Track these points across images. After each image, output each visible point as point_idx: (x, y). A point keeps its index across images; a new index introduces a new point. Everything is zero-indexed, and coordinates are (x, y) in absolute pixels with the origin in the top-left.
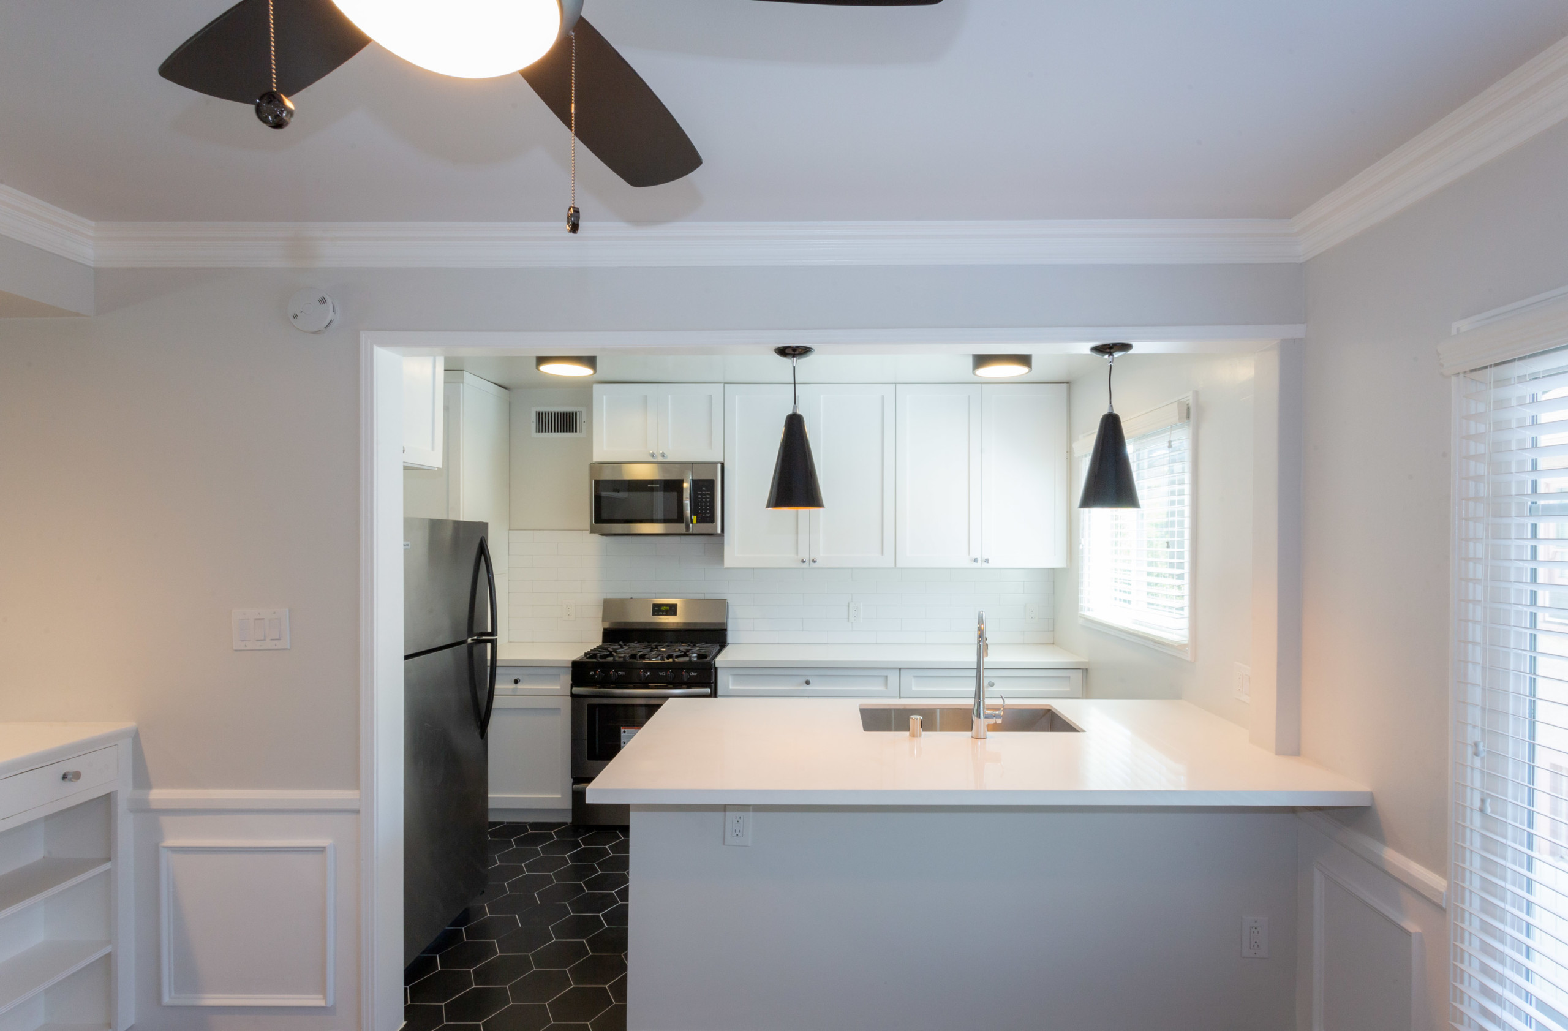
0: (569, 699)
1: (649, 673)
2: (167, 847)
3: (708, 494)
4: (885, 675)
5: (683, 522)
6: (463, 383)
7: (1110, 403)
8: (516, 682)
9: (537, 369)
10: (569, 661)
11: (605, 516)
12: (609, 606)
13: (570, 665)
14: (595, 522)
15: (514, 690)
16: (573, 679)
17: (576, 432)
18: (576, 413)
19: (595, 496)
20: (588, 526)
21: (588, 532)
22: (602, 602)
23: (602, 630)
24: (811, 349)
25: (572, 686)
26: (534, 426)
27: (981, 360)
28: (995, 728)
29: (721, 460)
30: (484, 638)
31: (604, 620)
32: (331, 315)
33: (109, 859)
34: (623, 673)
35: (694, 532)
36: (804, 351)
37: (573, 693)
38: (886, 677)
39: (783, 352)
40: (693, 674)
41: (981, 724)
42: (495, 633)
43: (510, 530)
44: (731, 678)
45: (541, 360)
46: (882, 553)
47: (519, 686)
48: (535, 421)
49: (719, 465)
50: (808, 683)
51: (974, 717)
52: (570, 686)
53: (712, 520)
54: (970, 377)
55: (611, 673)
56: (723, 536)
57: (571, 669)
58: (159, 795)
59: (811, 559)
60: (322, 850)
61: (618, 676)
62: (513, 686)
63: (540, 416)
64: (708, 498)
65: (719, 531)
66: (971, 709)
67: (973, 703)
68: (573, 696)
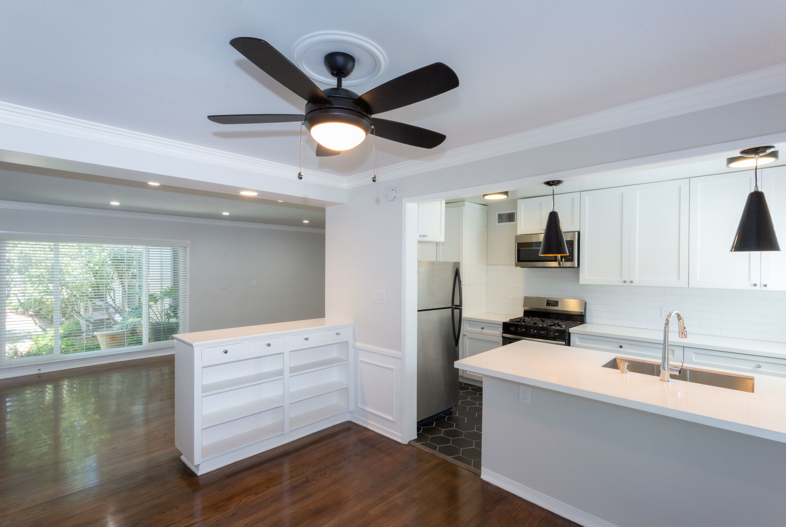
0: (502, 338)
1: (535, 331)
2: (360, 360)
3: (570, 247)
4: (673, 349)
5: (557, 261)
6: (464, 206)
7: (756, 185)
8: (482, 328)
9: (484, 198)
10: (502, 322)
11: (521, 259)
12: (527, 300)
13: (502, 324)
14: (517, 262)
15: (482, 332)
16: (503, 330)
17: (514, 221)
18: (514, 213)
19: (517, 250)
20: (514, 263)
21: (514, 266)
22: (523, 298)
23: (524, 310)
24: (561, 181)
25: (503, 333)
26: (497, 220)
27: (731, 160)
28: (672, 377)
29: (578, 230)
30: (458, 307)
31: (524, 306)
32: (395, 194)
33: (347, 360)
34: (524, 330)
35: (563, 266)
36: (557, 183)
37: (503, 336)
38: (674, 350)
39: (549, 183)
40: (556, 334)
41: (665, 374)
42: (461, 306)
43: (487, 265)
44: (577, 339)
45: (484, 195)
46: (679, 279)
47: (484, 330)
48: (497, 218)
49: (576, 233)
50: (621, 347)
51: (661, 369)
52: (502, 333)
53: (572, 260)
54: (727, 170)
55: (532, 331)
56: (579, 268)
57: (502, 325)
58: (359, 344)
59: (630, 280)
60: (392, 370)
61: (522, 331)
62: (481, 330)
63: (500, 216)
64: (570, 249)
65: (576, 266)
66: (660, 365)
67: (661, 362)
68: (503, 337)
